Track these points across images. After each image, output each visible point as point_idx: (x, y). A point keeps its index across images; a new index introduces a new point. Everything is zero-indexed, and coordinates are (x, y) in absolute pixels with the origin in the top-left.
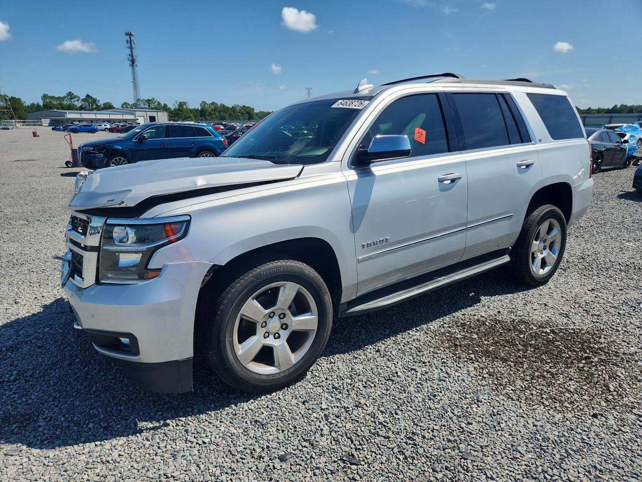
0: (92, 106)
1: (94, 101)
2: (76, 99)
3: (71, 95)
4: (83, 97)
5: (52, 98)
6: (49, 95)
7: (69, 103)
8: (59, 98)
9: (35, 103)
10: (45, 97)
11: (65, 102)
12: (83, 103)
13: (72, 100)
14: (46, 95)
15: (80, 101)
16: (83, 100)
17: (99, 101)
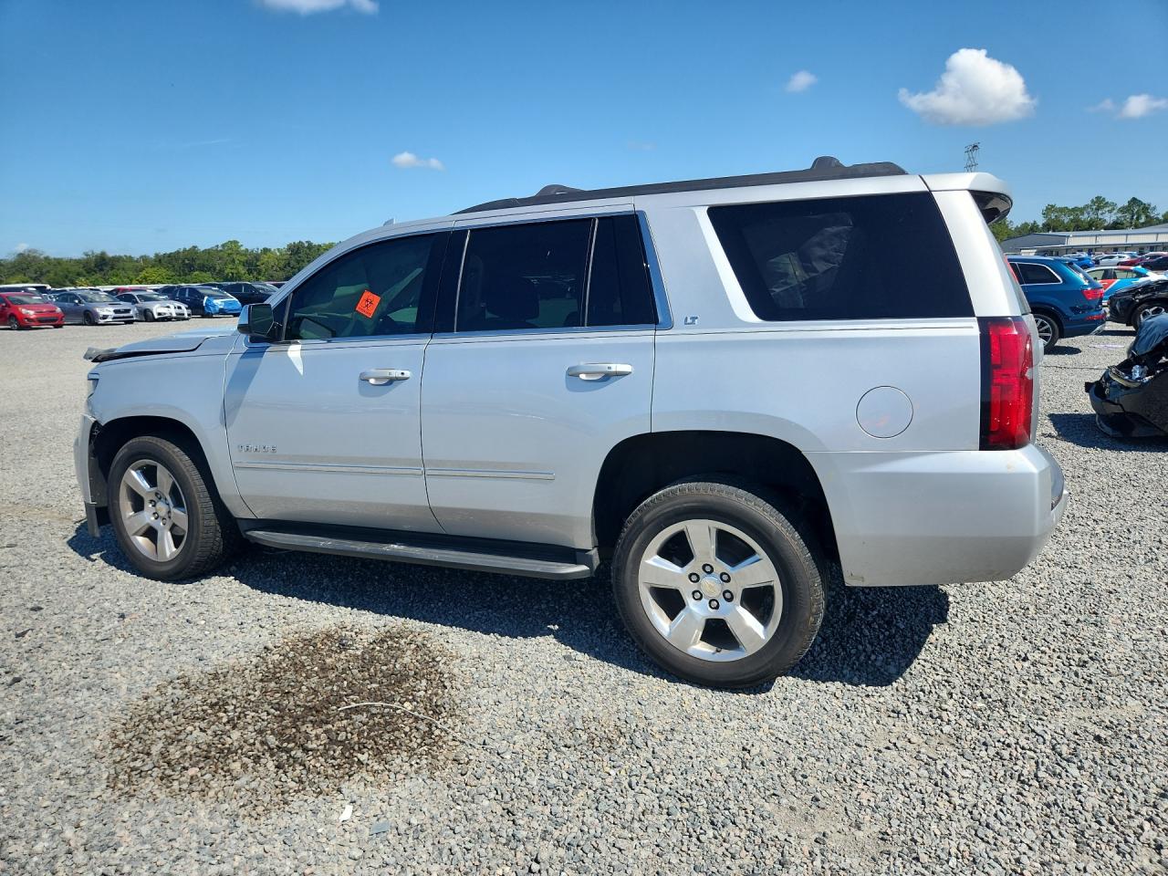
0: (1138, 219)
1: (1146, 208)
2: (1107, 209)
3: (1099, 203)
4: (1123, 202)
5: (1062, 210)
6: (1058, 206)
7: (1093, 216)
8: (1075, 209)
9: (1030, 221)
10: (1050, 209)
11: (1086, 216)
12: (1120, 215)
13: (1100, 212)
14: (1052, 206)
15: (1115, 211)
16: (1123, 210)
17: (1154, 208)
